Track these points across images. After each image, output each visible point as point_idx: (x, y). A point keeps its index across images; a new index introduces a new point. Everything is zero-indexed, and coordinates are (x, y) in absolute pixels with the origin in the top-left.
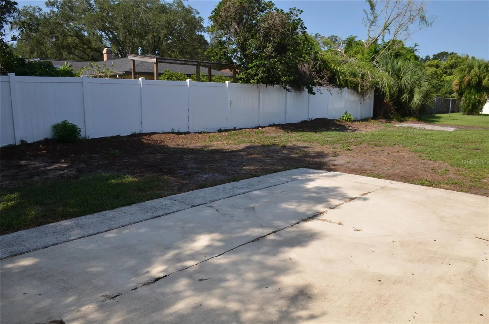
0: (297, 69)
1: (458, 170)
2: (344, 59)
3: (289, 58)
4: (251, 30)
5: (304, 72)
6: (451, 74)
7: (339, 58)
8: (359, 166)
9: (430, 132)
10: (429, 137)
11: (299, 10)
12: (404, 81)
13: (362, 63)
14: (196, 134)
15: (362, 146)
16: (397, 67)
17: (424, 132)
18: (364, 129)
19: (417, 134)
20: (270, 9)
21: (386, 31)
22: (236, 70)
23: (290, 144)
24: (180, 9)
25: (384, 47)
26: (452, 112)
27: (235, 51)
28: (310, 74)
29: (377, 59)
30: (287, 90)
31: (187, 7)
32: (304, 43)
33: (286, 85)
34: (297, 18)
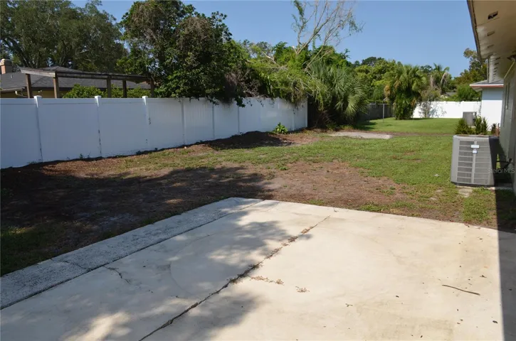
0: (225, 79)
1: (404, 188)
2: (275, 66)
3: (214, 68)
4: (169, 36)
5: (232, 82)
6: (380, 79)
7: (269, 66)
8: (297, 190)
9: (367, 142)
10: (367, 147)
11: (222, 15)
12: (337, 88)
13: (293, 71)
14: (110, 159)
15: (298, 163)
16: (329, 74)
17: (362, 141)
18: (300, 142)
19: (354, 145)
20: (190, 13)
21: (316, 36)
22: (155, 83)
23: (218, 166)
24: (93, 15)
25: (316, 54)
26: (385, 117)
27: (152, 61)
28: (239, 85)
29: (309, 65)
30: (214, 103)
31: (101, 12)
32: (229, 51)
33: (212, 97)
34: (221, 23)
